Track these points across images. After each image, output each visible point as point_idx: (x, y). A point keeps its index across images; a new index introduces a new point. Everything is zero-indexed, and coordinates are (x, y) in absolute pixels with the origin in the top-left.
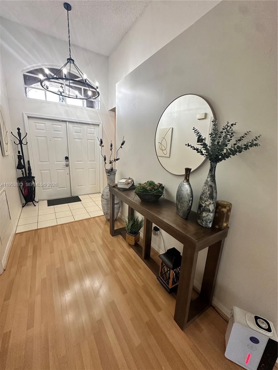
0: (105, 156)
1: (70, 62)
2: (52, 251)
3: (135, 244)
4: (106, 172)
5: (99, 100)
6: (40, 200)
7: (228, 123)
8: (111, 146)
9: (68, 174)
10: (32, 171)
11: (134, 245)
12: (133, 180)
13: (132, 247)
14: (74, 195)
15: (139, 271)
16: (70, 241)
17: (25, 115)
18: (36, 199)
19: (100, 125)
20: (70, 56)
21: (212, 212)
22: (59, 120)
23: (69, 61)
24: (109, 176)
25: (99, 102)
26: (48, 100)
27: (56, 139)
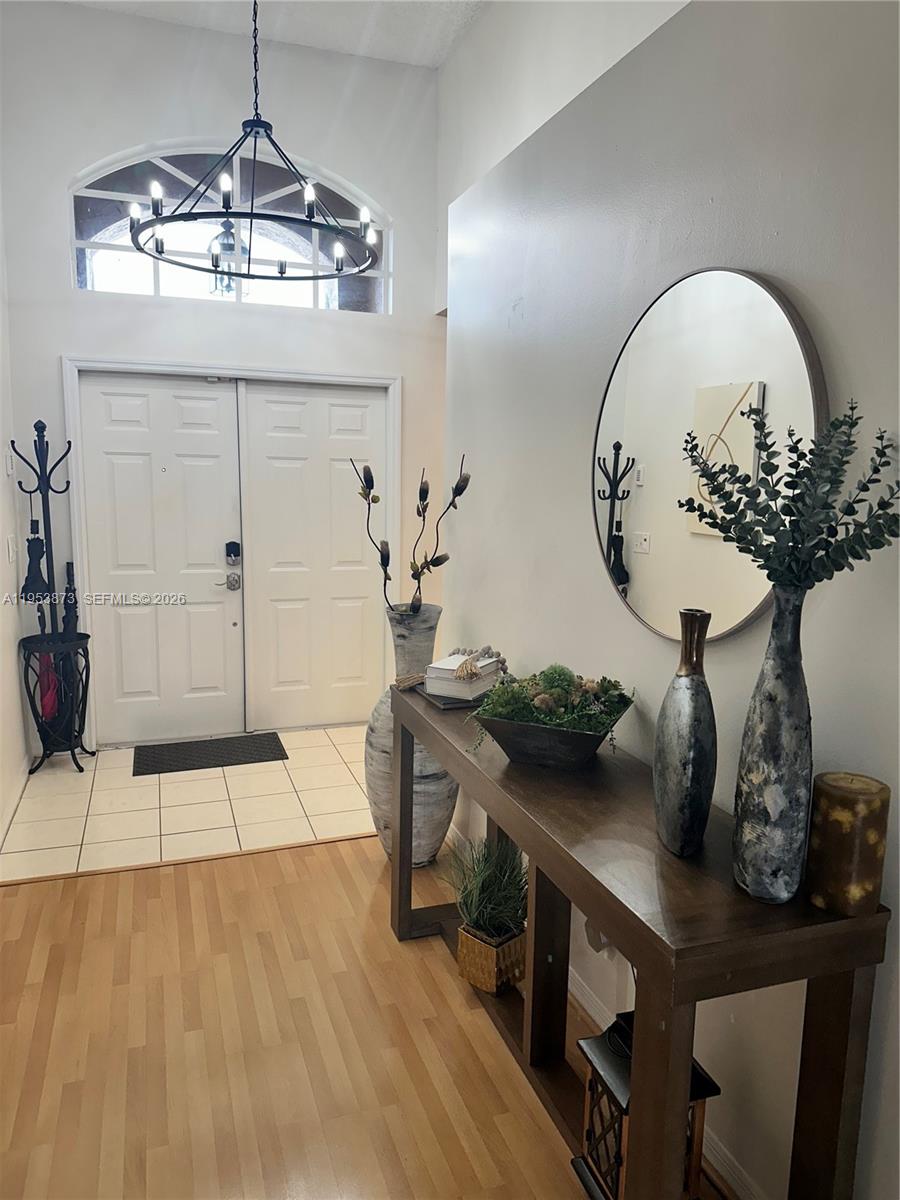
0: (385, 545)
1: (253, 133)
2: (122, 977)
3: (497, 987)
4: (391, 619)
5: (391, 269)
6: (106, 745)
7: (852, 409)
8: (424, 493)
9: (235, 624)
10: (80, 611)
11: (492, 994)
12: (503, 662)
13: (484, 1006)
14: (257, 726)
15: (495, 1118)
16: (202, 939)
17: (67, 365)
18: (89, 739)
19: (391, 390)
20: (256, 110)
21: (776, 825)
22: (204, 379)
23: (249, 130)
24: (402, 637)
25: (391, 281)
26: (163, 293)
27: (188, 462)
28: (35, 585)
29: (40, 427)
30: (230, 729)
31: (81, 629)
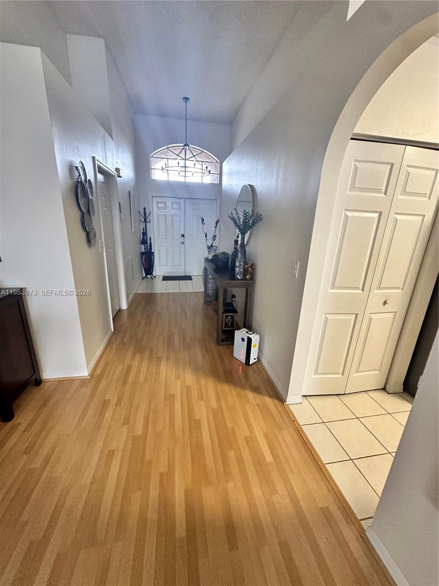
0: (206, 233)
4: (208, 248)
5: (219, 173)
6: (157, 275)
9: (183, 252)
10: (152, 247)
14: (187, 273)
17: (150, 195)
18: (154, 273)
19: (218, 200)
24: (209, 252)
25: (219, 176)
28: (144, 242)
29: (145, 209)
30: (182, 274)
31: (153, 251)
